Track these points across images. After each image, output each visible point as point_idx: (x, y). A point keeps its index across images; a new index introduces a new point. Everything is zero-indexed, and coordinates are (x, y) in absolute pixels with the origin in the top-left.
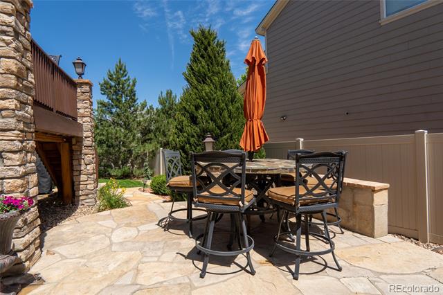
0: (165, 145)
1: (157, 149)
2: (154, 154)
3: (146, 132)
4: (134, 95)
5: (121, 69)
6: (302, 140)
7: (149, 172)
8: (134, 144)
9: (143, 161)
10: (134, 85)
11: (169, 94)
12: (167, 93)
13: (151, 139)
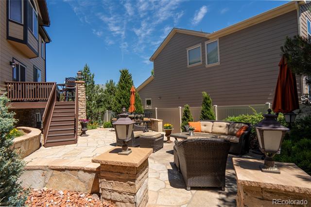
0: (109, 109)
1: (105, 110)
2: (103, 113)
3: (99, 101)
4: (94, 83)
5: (87, 69)
6: (156, 108)
7: (101, 122)
8: (93, 108)
9: (98, 116)
10: (93, 77)
11: (111, 81)
12: (110, 82)
13: (102, 105)
